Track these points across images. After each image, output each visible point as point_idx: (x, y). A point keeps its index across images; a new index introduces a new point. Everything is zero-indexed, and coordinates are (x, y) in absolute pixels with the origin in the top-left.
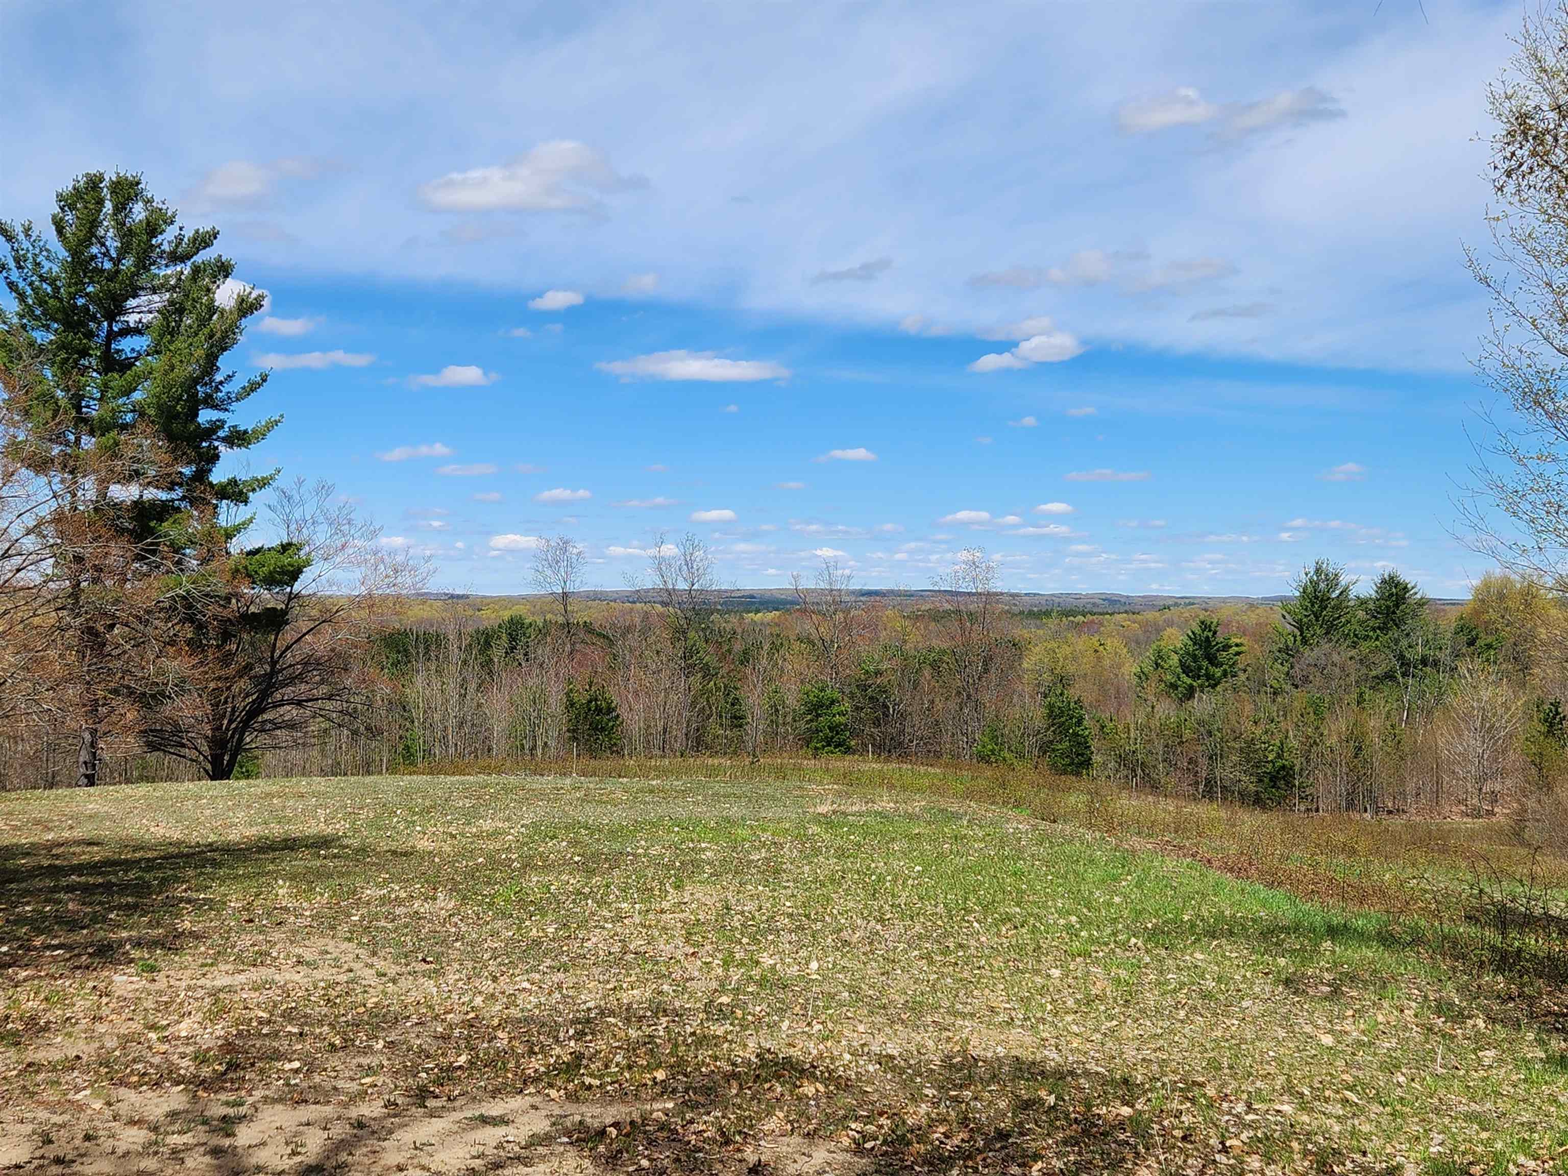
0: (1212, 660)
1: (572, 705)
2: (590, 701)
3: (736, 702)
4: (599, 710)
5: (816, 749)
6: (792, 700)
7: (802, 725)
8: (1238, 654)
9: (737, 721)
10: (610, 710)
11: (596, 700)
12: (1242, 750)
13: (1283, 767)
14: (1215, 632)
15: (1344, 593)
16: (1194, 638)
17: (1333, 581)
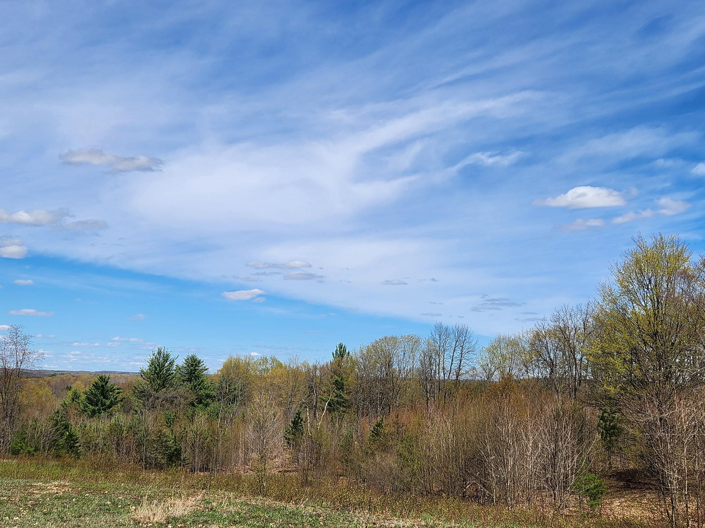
8: (118, 393)
12: (158, 441)
13: (176, 450)
14: (107, 383)
15: (171, 363)
16: (96, 386)
17: (166, 358)
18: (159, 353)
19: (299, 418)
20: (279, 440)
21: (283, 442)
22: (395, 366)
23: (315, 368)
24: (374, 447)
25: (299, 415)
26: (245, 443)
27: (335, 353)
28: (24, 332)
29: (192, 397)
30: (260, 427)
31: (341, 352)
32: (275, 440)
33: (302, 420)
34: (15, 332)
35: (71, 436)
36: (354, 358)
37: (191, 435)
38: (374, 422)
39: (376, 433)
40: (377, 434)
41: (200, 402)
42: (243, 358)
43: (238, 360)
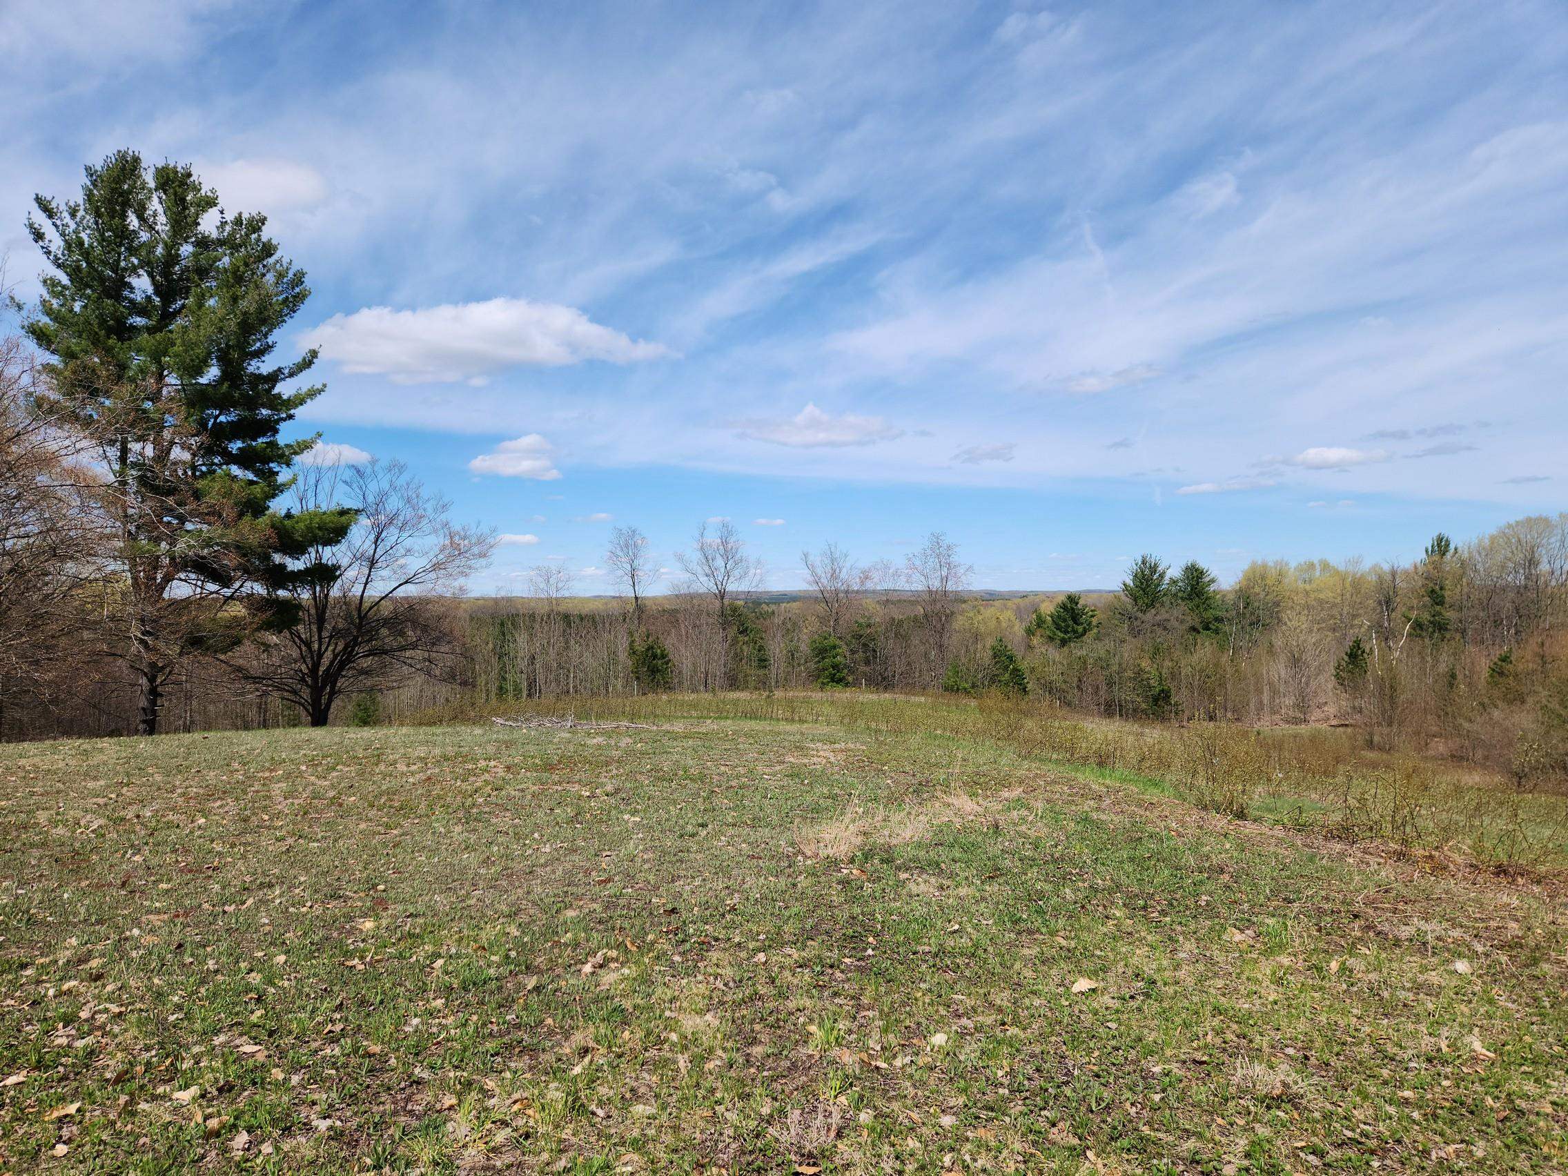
0: (1076, 621)
1: (634, 653)
2: (648, 650)
3: (761, 649)
4: (655, 657)
5: (823, 683)
6: (804, 648)
7: (812, 666)
8: (1092, 616)
9: (763, 663)
10: (663, 656)
11: (652, 648)
12: (1135, 679)
13: (1163, 691)
14: (1077, 603)
15: (1162, 576)
16: (1064, 607)
17: (1154, 569)
18: (1144, 562)
19: (1359, 648)
20: (1327, 681)
21: (1332, 683)
22: (1544, 567)
23: (1394, 574)
24: (1496, 693)
25: (1359, 645)
26: (1270, 684)
27: (1430, 549)
28: (947, 540)
29: (1195, 621)
30: (1296, 662)
31: (1441, 546)
32: (1322, 678)
33: (1363, 652)
34: (937, 541)
35: (1016, 670)
36: (1466, 555)
37: (1188, 670)
38: (1497, 652)
39: (1498, 672)
40: (1501, 674)
41: (1207, 628)
42: (1271, 564)
43: (1265, 566)
